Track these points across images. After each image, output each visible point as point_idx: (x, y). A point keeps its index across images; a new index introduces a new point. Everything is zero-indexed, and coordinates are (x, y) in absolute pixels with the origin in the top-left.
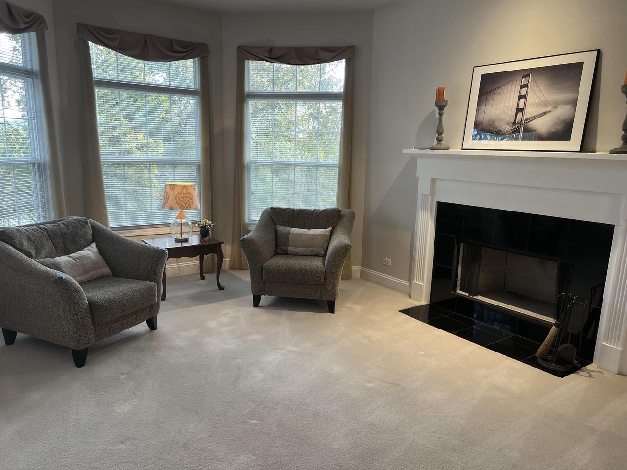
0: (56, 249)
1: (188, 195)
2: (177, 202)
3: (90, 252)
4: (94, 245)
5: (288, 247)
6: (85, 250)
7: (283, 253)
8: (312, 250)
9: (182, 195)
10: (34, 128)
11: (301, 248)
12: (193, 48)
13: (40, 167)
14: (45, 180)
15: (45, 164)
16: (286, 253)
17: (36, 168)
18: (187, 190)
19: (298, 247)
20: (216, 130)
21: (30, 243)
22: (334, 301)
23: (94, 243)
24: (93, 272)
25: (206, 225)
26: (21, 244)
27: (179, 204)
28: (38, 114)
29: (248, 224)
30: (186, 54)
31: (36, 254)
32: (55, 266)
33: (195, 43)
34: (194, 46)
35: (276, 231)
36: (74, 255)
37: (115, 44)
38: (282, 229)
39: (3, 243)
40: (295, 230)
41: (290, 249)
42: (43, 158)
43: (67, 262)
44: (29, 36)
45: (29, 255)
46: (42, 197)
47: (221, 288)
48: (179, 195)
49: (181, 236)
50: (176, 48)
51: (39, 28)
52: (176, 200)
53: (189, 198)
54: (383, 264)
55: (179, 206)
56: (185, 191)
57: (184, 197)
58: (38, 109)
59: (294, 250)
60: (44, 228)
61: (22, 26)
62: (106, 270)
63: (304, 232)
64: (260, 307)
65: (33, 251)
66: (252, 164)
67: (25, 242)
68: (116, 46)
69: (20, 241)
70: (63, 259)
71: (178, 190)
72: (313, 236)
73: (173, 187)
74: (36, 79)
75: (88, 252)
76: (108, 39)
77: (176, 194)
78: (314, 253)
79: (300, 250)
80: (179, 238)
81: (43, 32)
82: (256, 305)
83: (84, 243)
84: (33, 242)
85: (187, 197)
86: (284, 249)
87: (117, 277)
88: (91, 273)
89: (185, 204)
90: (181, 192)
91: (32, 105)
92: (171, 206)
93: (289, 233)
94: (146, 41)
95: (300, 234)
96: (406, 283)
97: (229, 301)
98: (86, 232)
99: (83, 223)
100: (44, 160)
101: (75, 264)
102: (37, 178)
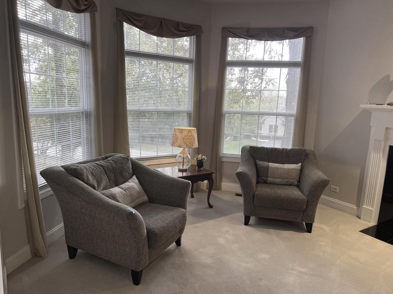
0: (109, 181)
1: (192, 137)
2: (184, 142)
3: (133, 183)
4: (134, 177)
5: (268, 178)
6: (130, 182)
7: (264, 182)
8: (288, 181)
9: (187, 137)
10: (84, 86)
11: (279, 179)
12: (192, 29)
13: (87, 115)
14: (89, 125)
15: (90, 112)
16: (266, 182)
17: (84, 116)
18: (192, 133)
19: (276, 178)
20: (203, 89)
21: (93, 177)
22: (312, 224)
23: (135, 176)
24: (138, 200)
25: (202, 159)
26: (88, 179)
27: (185, 144)
28: (88, 75)
29: (222, 157)
30: (187, 33)
31: (98, 187)
32: (113, 197)
33: (194, 25)
34: (193, 27)
35: (256, 165)
36: (123, 186)
37: (141, 25)
38: (261, 163)
39: (76, 179)
40: (272, 165)
41: (270, 179)
42: (89, 108)
43: (120, 193)
44: (84, 16)
45: (94, 187)
46: (87, 138)
47: (211, 206)
48: (186, 137)
49: (183, 167)
50: (182, 28)
51: (92, 11)
52: (184, 140)
53: (193, 139)
54: (331, 191)
55: (186, 145)
56: (190, 134)
57: (190, 138)
58: (88, 71)
59: (273, 180)
60: (100, 164)
61: (83, 7)
62: (145, 198)
63: (280, 167)
64: (249, 225)
65: (96, 185)
66: (226, 113)
67: (90, 177)
68: (141, 26)
69: (87, 177)
70: (116, 190)
71: (185, 133)
72: (289, 170)
73: (181, 131)
74: (87, 49)
75: (133, 184)
76: (136, 20)
77: (184, 136)
78: (289, 183)
79: (277, 180)
80: (181, 168)
81: (94, 13)
82: (246, 223)
83: (128, 175)
84: (95, 177)
85: (191, 139)
86: (265, 179)
87: (152, 203)
88: (136, 201)
89: (190, 143)
90: (187, 135)
91: (83, 69)
92: (180, 145)
93: (267, 168)
94: (161, 23)
95: (278, 168)
96: (355, 207)
97: (222, 218)
98: (129, 167)
99: (126, 160)
100: (90, 109)
101: (126, 194)
102: (85, 123)
